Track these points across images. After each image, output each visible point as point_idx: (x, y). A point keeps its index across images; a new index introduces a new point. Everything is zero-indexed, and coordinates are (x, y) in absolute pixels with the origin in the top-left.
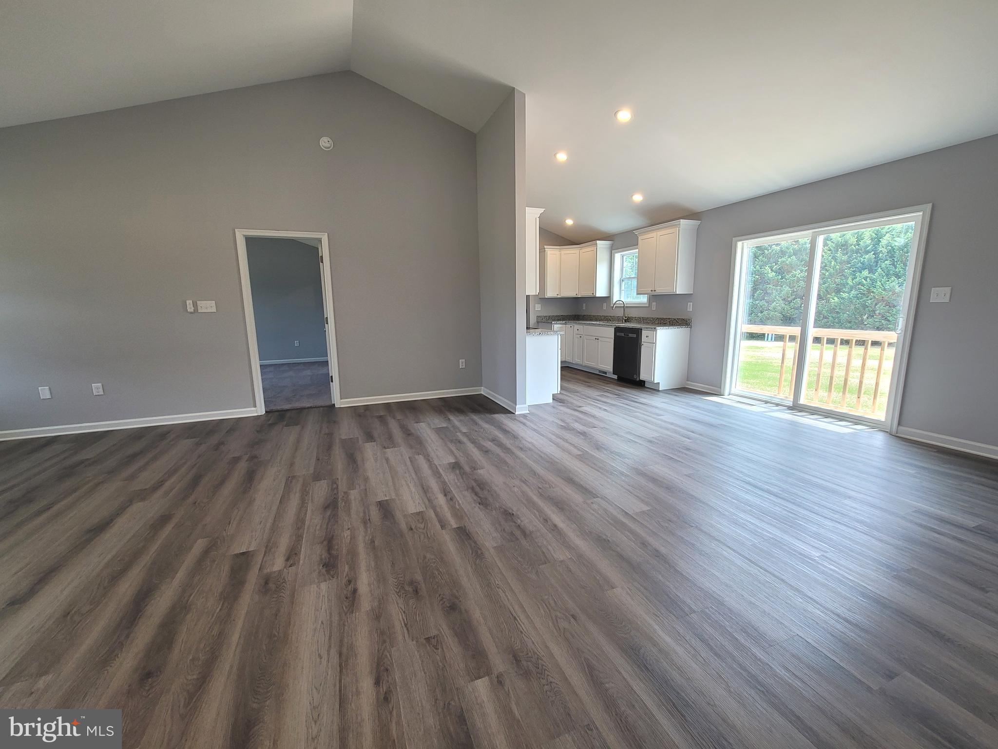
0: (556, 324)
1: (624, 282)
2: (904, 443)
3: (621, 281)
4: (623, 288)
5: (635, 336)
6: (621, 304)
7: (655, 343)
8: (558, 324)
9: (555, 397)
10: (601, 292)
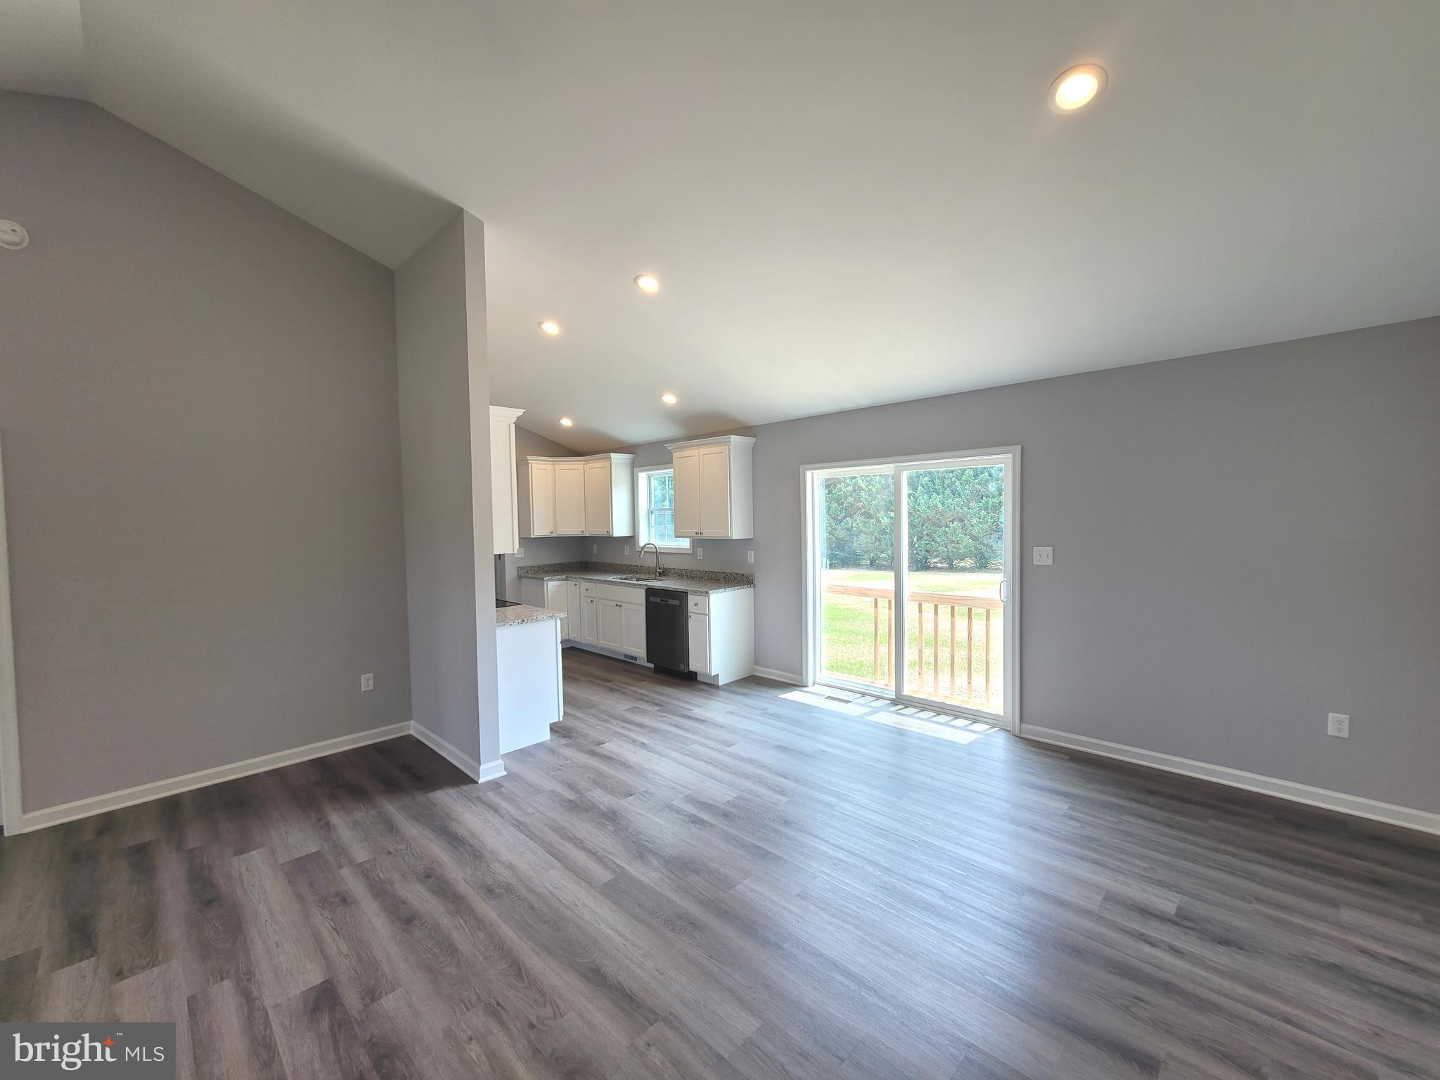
0: (551, 580)
1: (653, 515)
2: (1033, 749)
3: (650, 512)
4: (653, 523)
5: (676, 602)
6: (652, 547)
7: (709, 615)
8: (555, 580)
9: (554, 728)
10: (620, 529)
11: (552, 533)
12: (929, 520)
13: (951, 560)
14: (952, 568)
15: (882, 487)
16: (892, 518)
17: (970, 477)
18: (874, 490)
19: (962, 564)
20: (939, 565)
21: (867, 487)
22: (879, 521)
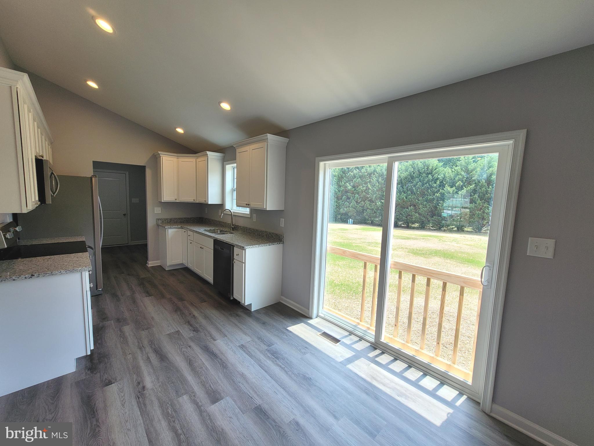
0: (171, 228)
1: (235, 192)
3: (233, 191)
4: (235, 197)
5: (228, 251)
7: (245, 263)
8: (173, 228)
10: (213, 199)
11: (176, 199)
12: (399, 205)
13: (408, 223)
14: (408, 227)
15: (379, 188)
16: (382, 203)
17: (420, 186)
18: (375, 190)
19: (413, 226)
20: (403, 225)
21: (372, 188)
22: (376, 204)
